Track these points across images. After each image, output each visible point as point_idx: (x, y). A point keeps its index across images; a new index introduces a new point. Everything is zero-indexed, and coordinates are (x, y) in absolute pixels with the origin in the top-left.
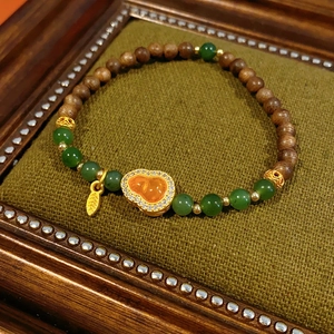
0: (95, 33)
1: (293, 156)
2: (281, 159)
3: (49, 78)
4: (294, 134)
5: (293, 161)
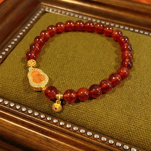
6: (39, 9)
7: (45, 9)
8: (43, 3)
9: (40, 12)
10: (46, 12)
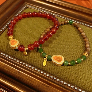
0: (18, 11)
1: (89, 49)
2: (86, 50)
3: (6, 21)
4: (89, 44)
5: (89, 50)
6: (24, 6)
7: (27, 6)
8: (26, 3)
9: (24, 8)
10: (27, 8)
